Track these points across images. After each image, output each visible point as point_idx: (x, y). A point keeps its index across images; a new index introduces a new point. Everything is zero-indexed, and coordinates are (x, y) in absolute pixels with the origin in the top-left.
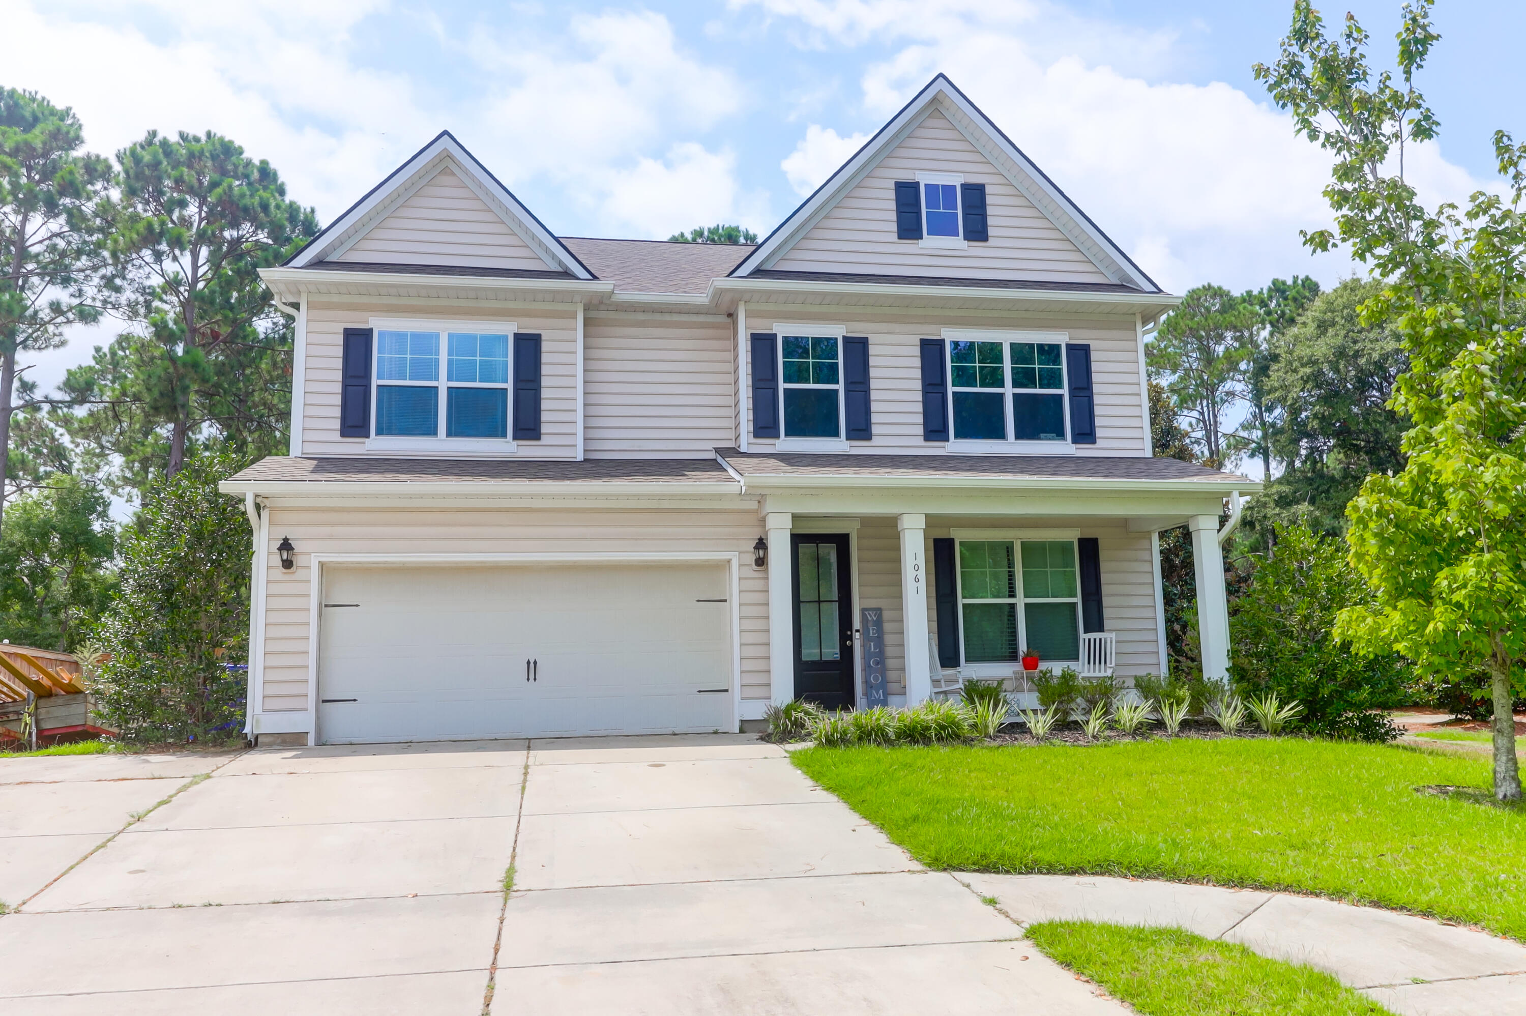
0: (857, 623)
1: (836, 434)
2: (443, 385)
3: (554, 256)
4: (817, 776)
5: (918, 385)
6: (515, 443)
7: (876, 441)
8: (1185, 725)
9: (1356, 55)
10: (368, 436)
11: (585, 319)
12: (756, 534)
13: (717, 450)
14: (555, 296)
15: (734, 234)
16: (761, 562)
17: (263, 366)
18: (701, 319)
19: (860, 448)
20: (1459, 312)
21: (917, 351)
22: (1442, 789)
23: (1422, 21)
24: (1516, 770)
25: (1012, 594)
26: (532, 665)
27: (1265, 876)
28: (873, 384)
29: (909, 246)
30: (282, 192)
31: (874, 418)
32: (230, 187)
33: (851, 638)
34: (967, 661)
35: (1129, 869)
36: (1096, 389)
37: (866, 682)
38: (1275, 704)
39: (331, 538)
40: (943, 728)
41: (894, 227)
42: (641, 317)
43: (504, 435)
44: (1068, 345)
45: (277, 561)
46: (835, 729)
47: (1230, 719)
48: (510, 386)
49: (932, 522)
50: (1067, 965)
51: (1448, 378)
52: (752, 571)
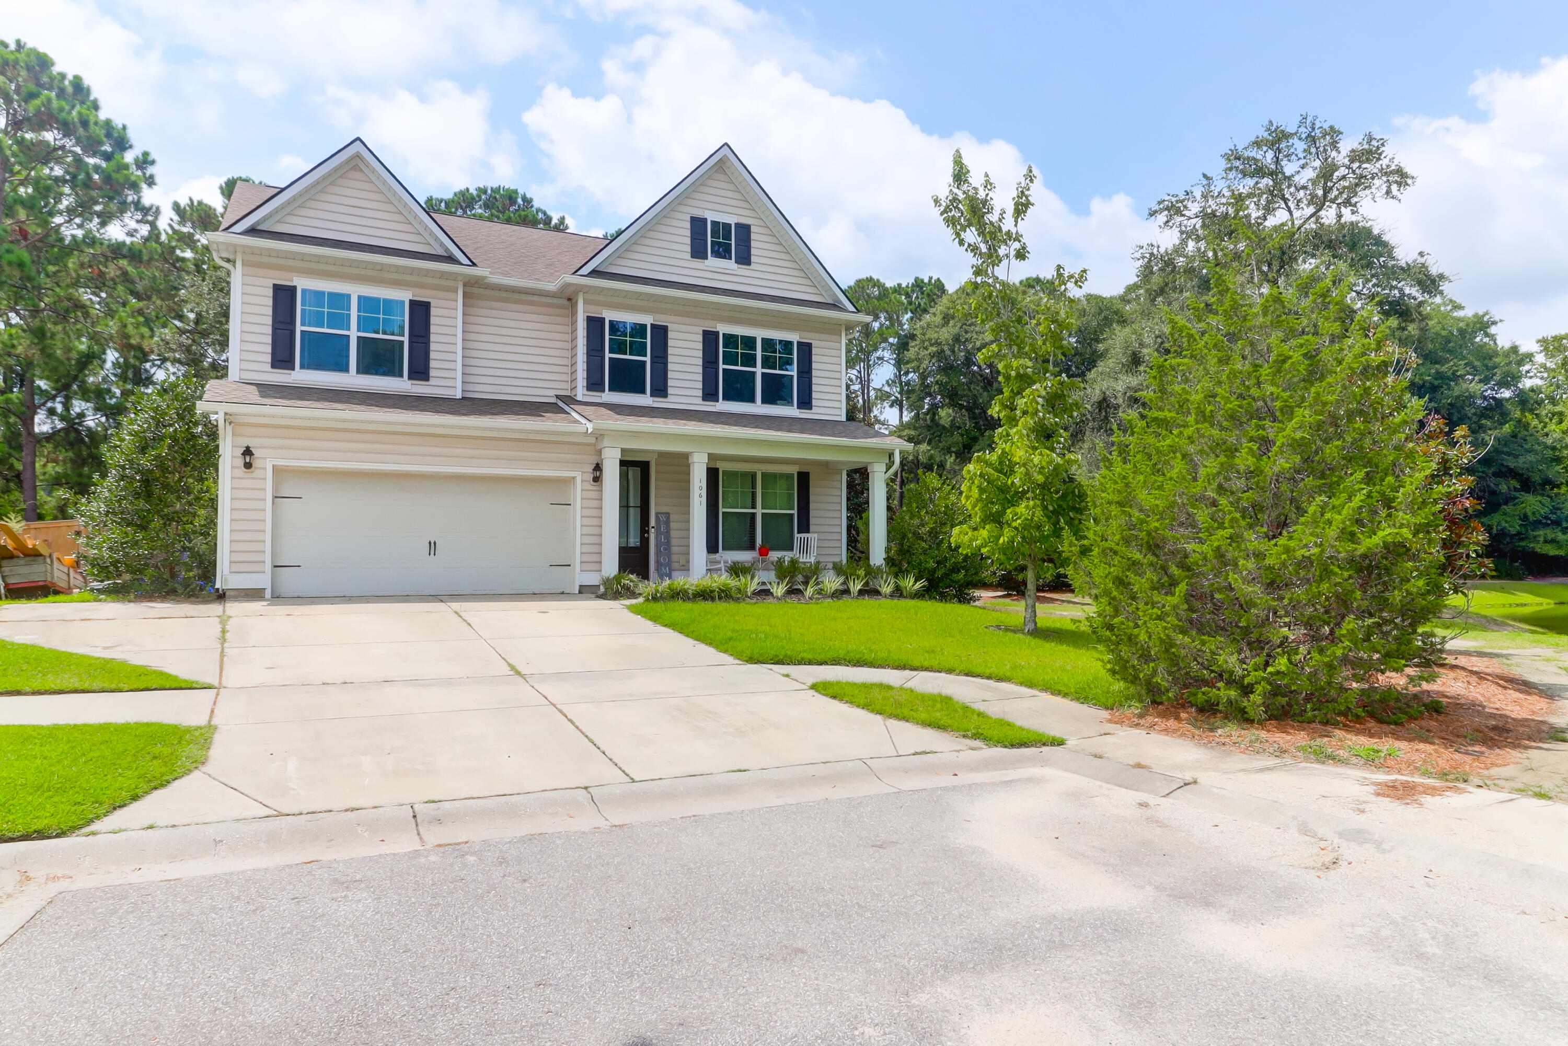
0: (653, 522)
1: (643, 391)
2: (354, 334)
3: (442, 244)
4: (655, 619)
5: (700, 362)
6: (410, 382)
7: (670, 398)
8: (861, 592)
9: (988, 198)
10: (293, 369)
11: (464, 293)
12: (594, 460)
13: (557, 397)
14: (443, 275)
15: (514, 195)
16: (597, 479)
17: (70, 265)
18: (549, 300)
19: (659, 403)
20: (1030, 364)
21: (700, 338)
22: (998, 627)
23: (1026, 193)
24: (1035, 616)
25: (754, 507)
26: (432, 544)
27: (916, 663)
28: (670, 359)
29: (697, 263)
30: (96, 107)
31: (670, 383)
32: (49, 100)
33: (648, 532)
34: (723, 549)
35: (849, 662)
36: (814, 373)
37: (658, 562)
38: (912, 580)
39: (282, 448)
40: (723, 591)
41: (688, 249)
42: (504, 295)
43: (401, 375)
44: (798, 343)
45: (240, 462)
46: (657, 591)
47: (886, 589)
48: (406, 339)
49: (711, 457)
50: (834, 697)
51: (1021, 402)
52: (590, 486)
